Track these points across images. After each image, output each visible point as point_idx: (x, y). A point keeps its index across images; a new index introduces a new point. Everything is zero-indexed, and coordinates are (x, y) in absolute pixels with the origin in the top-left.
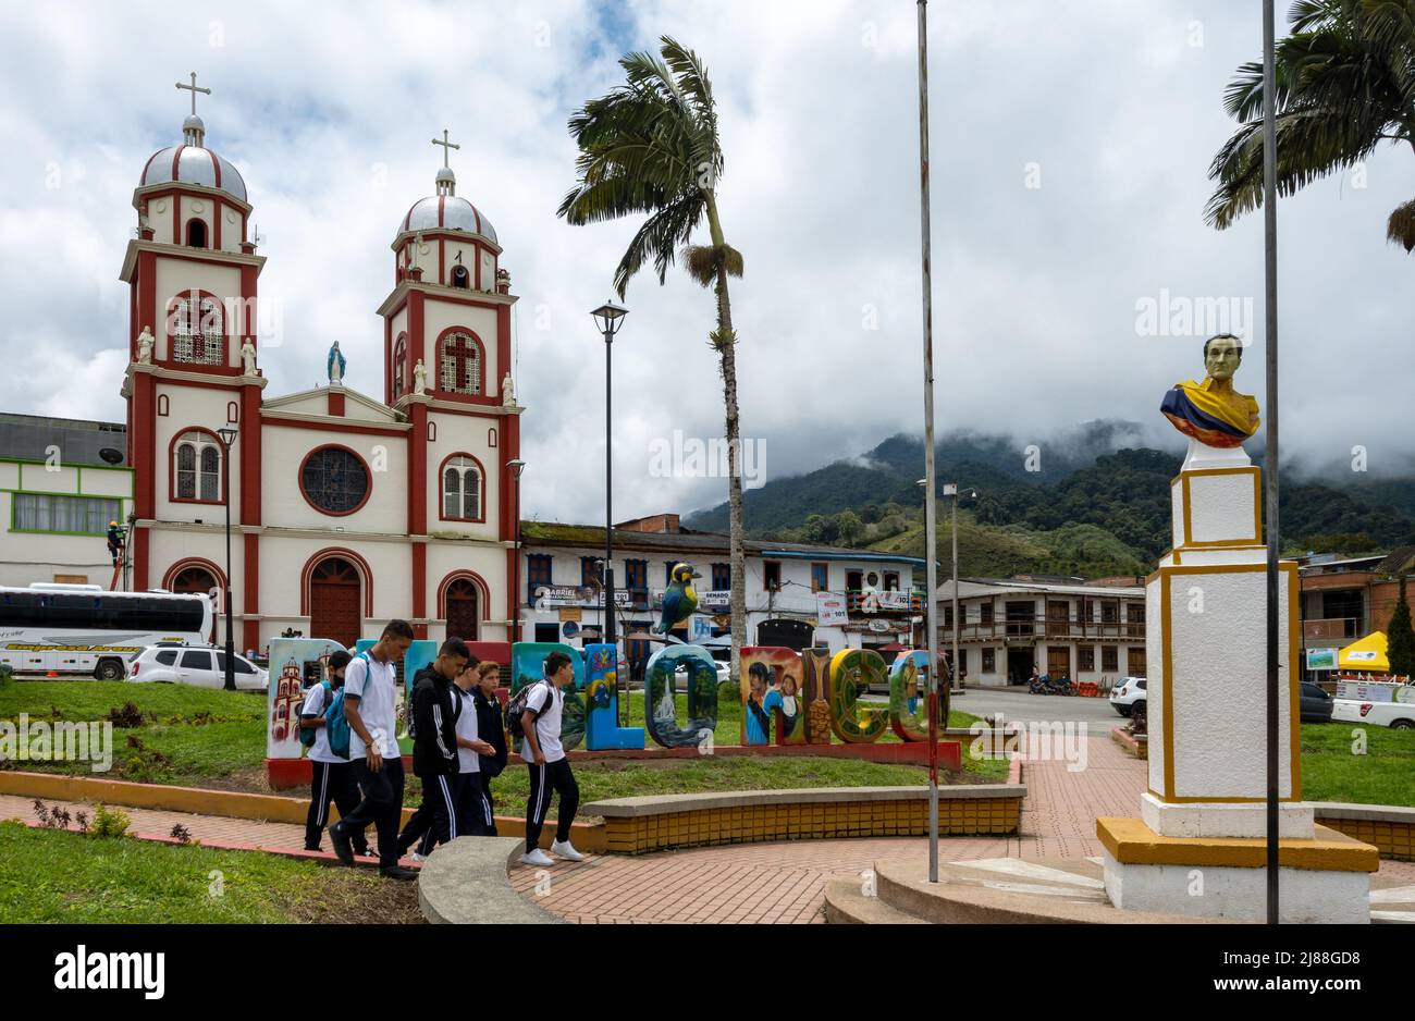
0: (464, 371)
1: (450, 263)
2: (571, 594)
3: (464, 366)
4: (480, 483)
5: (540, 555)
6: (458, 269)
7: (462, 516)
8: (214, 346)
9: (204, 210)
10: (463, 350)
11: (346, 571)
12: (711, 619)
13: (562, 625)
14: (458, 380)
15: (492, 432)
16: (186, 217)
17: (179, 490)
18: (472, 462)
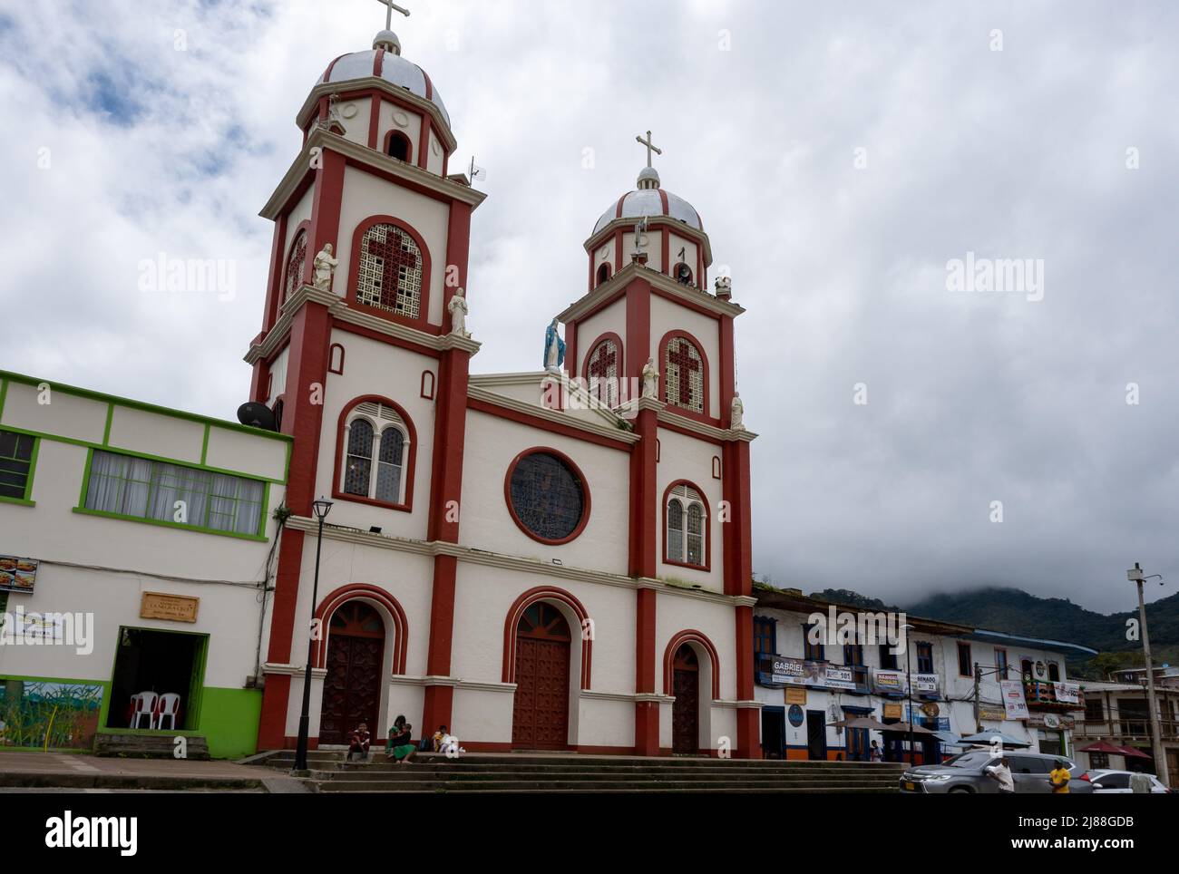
0: (687, 383)
1: (674, 260)
2: (798, 668)
3: (687, 377)
4: (704, 521)
5: (764, 617)
6: (681, 268)
7: (686, 561)
8: (409, 294)
9: (411, 127)
10: (687, 358)
11: (554, 622)
12: (920, 708)
13: (787, 708)
14: (681, 393)
15: (716, 460)
16: (386, 126)
17: (346, 483)
18: (695, 494)
